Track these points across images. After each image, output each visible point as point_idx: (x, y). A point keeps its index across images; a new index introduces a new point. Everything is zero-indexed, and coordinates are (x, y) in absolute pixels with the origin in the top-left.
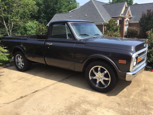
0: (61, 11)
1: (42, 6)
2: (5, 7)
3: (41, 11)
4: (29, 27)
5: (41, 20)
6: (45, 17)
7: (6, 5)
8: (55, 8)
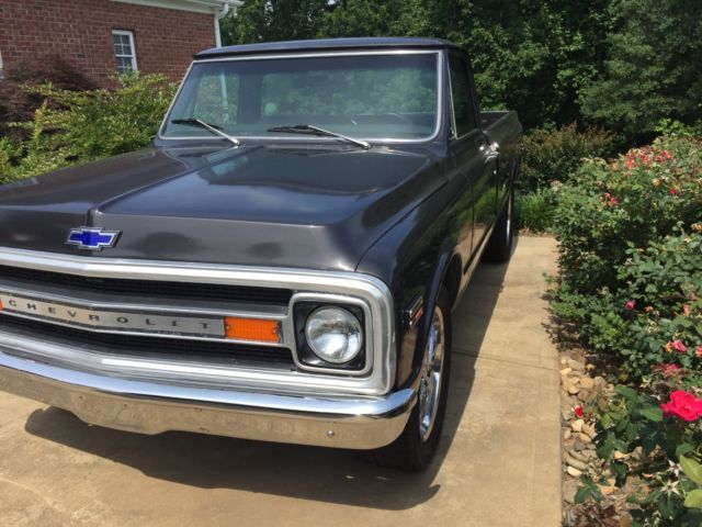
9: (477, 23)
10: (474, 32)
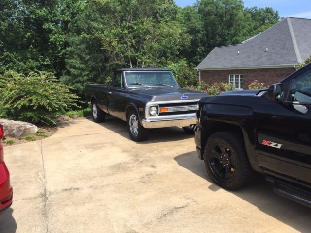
0: (236, 40)
1: (200, 33)
2: (133, 41)
3: (198, 43)
5: (197, 58)
6: (204, 53)
7: (134, 38)
8: (224, 35)
9: (5, 51)
10: (5, 54)
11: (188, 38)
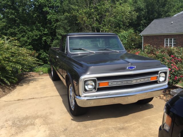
0: (168, 14)
1: (143, 11)
2: (97, 17)
3: (142, 17)
4: (122, 36)
5: (141, 28)
6: (146, 24)
8: (160, 12)
11: (135, 15)
